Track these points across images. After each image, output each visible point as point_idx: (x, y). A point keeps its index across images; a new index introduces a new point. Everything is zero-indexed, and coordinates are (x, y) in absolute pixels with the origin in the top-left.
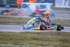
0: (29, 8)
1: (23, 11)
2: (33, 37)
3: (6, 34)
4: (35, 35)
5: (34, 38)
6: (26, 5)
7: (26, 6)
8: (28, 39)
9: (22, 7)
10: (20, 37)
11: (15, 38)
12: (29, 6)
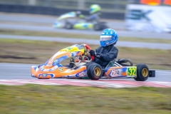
0: (148, 20)
1: (131, 28)
2: (159, 101)
3: (84, 92)
4: (163, 95)
5: (162, 104)
6: (139, 11)
7: (140, 16)
8: (145, 107)
9: (130, 16)
10: (122, 100)
11: (109, 103)
12: (150, 16)
